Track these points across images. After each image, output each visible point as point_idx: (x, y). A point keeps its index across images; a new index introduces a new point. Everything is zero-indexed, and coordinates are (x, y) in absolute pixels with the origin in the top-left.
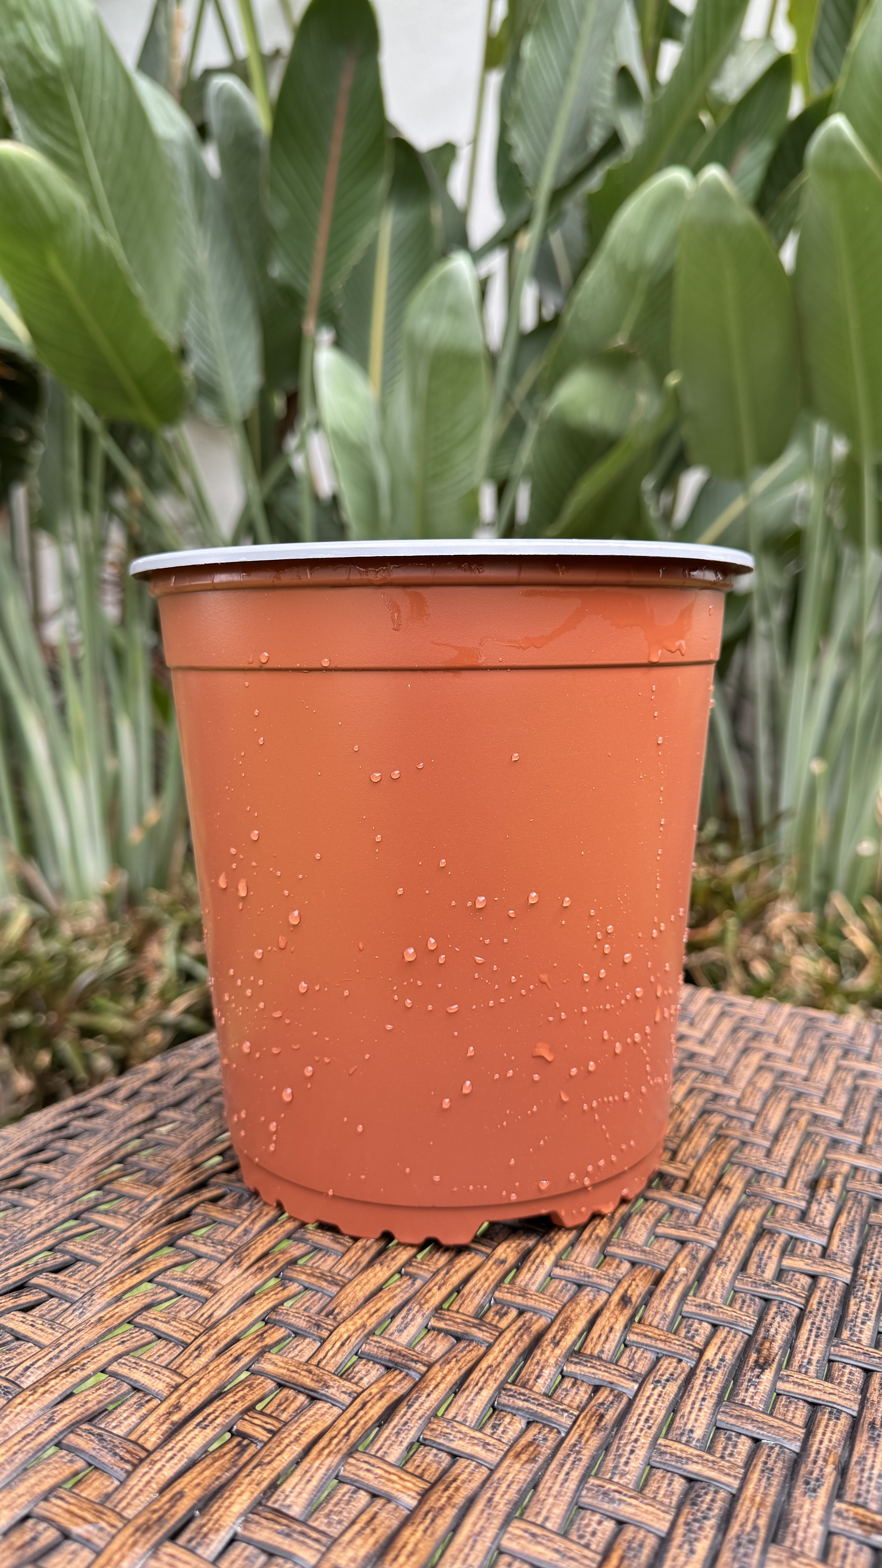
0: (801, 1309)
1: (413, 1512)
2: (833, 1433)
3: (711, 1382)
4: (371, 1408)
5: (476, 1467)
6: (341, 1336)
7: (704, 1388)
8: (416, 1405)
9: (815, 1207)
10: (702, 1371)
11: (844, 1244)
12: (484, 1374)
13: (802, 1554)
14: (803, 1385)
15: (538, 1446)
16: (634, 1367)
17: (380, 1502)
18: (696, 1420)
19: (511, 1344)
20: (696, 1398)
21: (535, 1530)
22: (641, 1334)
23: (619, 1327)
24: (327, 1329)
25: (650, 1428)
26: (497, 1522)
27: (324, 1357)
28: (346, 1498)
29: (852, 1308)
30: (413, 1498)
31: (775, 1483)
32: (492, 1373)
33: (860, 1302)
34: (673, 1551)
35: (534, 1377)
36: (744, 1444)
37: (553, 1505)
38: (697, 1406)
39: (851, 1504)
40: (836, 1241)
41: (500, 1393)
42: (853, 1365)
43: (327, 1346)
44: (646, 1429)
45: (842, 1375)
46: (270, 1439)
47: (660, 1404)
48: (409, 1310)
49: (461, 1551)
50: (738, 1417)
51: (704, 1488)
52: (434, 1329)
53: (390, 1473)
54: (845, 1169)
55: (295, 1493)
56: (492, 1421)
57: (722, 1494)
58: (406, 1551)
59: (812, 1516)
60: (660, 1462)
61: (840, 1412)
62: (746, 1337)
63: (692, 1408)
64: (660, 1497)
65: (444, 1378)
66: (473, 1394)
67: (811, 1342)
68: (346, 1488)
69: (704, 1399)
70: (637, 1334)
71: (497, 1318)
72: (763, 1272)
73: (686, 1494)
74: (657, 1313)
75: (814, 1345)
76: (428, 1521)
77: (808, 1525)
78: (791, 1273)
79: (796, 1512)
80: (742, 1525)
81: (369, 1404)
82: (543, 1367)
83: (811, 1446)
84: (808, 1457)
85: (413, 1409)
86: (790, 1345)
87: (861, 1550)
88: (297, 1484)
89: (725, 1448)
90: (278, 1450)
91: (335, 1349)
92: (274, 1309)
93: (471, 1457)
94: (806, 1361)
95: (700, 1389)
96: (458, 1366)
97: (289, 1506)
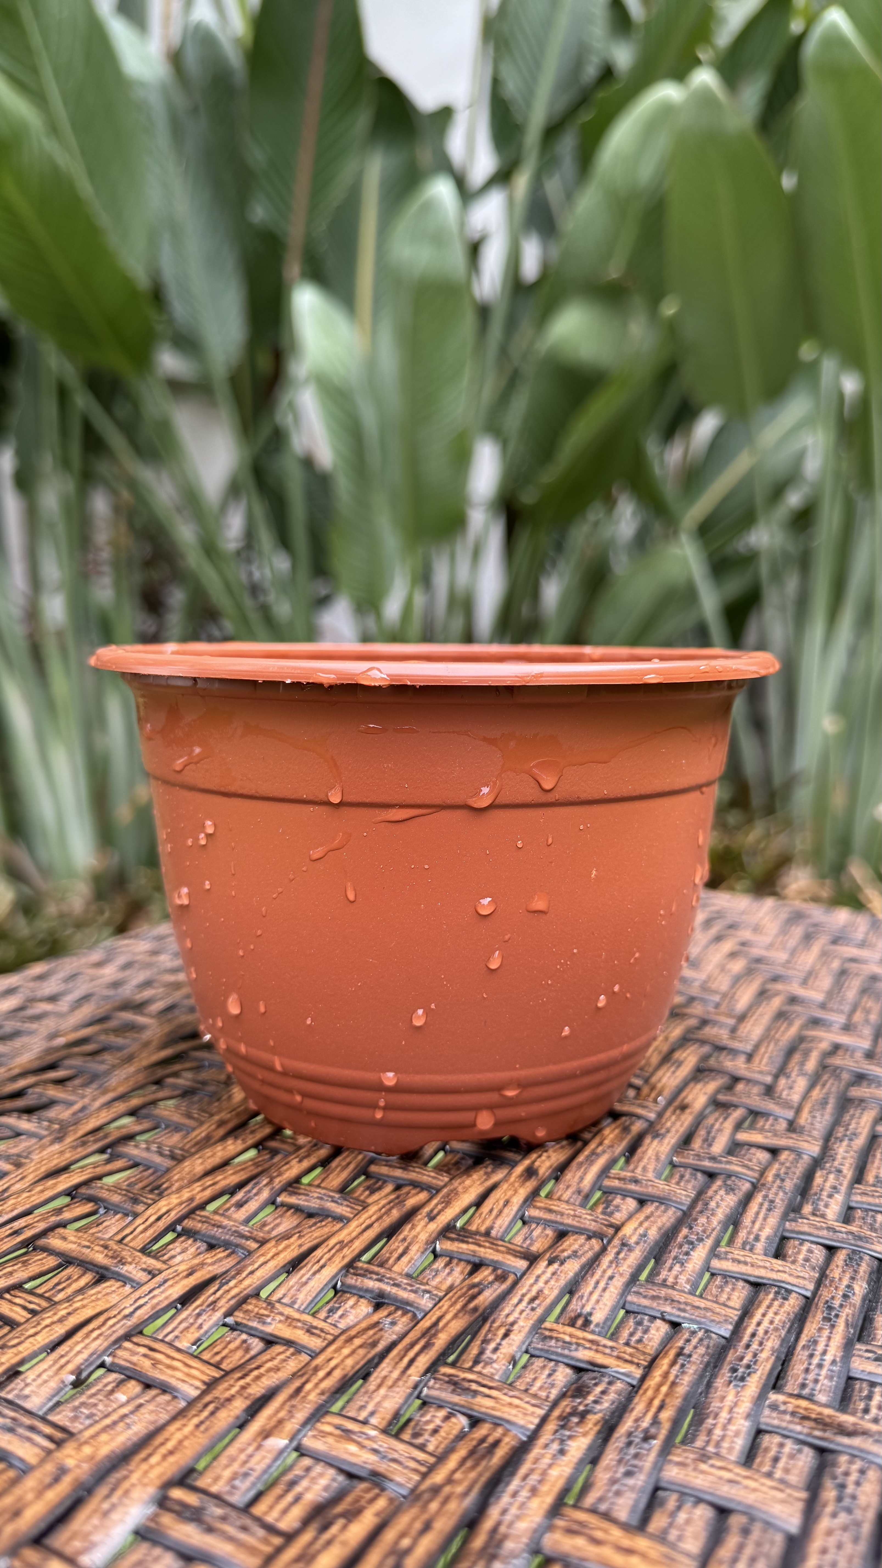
0: (752, 1183)
1: (191, 1403)
2: (776, 1314)
3: (624, 1259)
4: (172, 1286)
5: (293, 1354)
6: (159, 1210)
7: (614, 1265)
8: (232, 1283)
9: (782, 1082)
10: (614, 1247)
11: (814, 1117)
12: (330, 1251)
13: (717, 1455)
14: (746, 1263)
15: (381, 1330)
16: (531, 1244)
17: (153, 1392)
18: (598, 1301)
19: (374, 1218)
20: (602, 1276)
21: (350, 1425)
22: (545, 1209)
23: (517, 1201)
24: (145, 1203)
25: (533, 1309)
26: (301, 1416)
27: (132, 1233)
28: (109, 1388)
29: (818, 1179)
30: (197, 1388)
31: (691, 1371)
32: (341, 1249)
33: (827, 1174)
34: (536, 1452)
35: (396, 1255)
36: (658, 1329)
37: (385, 1397)
38: (602, 1285)
39: (791, 1395)
40: (805, 1115)
41: (348, 1271)
42: (812, 1242)
43: (139, 1221)
44: (528, 1311)
45: (799, 1253)
46: (28, 1320)
47: (552, 1282)
48: (256, 1184)
49: (242, 1450)
50: (654, 1298)
51: (595, 1378)
52: (283, 1205)
53: (173, 1359)
54: (824, 1046)
55: (40, 1381)
56: (331, 1304)
57: (619, 1385)
58: (163, 1450)
59: (736, 1410)
60: (542, 1350)
61: (789, 1292)
62: (679, 1213)
63: (595, 1288)
64: (534, 1390)
65: (277, 1254)
66: (311, 1273)
67: (761, 1216)
68: (113, 1376)
69: (611, 1278)
70: (540, 1208)
71: (367, 1193)
72: (710, 1145)
73: (569, 1386)
74: (568, 1187)
75: (765, 1219)
76: (206, 1413)
77: (730, 1420)
78: (746, 1147)
79: (715, 1405)
80: (637, 1420)
81: (170, 1283)
82: (410, 1244)
83: (745, 1329)
84: (740, 1341)
85: (226, 1288)
86: (734, 1221)
87: (800, 1451)
88: (45, 1371)
89: (632, 1334)
90: (32, 1331)
91: (148, 1223)
92: (86, 1183)
93: (289, 1343)
94: (752, 1237)
95: (609, 1267)
96: (299, 1242)
97: (27, 1397)
